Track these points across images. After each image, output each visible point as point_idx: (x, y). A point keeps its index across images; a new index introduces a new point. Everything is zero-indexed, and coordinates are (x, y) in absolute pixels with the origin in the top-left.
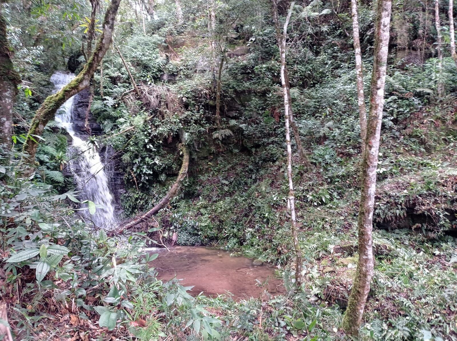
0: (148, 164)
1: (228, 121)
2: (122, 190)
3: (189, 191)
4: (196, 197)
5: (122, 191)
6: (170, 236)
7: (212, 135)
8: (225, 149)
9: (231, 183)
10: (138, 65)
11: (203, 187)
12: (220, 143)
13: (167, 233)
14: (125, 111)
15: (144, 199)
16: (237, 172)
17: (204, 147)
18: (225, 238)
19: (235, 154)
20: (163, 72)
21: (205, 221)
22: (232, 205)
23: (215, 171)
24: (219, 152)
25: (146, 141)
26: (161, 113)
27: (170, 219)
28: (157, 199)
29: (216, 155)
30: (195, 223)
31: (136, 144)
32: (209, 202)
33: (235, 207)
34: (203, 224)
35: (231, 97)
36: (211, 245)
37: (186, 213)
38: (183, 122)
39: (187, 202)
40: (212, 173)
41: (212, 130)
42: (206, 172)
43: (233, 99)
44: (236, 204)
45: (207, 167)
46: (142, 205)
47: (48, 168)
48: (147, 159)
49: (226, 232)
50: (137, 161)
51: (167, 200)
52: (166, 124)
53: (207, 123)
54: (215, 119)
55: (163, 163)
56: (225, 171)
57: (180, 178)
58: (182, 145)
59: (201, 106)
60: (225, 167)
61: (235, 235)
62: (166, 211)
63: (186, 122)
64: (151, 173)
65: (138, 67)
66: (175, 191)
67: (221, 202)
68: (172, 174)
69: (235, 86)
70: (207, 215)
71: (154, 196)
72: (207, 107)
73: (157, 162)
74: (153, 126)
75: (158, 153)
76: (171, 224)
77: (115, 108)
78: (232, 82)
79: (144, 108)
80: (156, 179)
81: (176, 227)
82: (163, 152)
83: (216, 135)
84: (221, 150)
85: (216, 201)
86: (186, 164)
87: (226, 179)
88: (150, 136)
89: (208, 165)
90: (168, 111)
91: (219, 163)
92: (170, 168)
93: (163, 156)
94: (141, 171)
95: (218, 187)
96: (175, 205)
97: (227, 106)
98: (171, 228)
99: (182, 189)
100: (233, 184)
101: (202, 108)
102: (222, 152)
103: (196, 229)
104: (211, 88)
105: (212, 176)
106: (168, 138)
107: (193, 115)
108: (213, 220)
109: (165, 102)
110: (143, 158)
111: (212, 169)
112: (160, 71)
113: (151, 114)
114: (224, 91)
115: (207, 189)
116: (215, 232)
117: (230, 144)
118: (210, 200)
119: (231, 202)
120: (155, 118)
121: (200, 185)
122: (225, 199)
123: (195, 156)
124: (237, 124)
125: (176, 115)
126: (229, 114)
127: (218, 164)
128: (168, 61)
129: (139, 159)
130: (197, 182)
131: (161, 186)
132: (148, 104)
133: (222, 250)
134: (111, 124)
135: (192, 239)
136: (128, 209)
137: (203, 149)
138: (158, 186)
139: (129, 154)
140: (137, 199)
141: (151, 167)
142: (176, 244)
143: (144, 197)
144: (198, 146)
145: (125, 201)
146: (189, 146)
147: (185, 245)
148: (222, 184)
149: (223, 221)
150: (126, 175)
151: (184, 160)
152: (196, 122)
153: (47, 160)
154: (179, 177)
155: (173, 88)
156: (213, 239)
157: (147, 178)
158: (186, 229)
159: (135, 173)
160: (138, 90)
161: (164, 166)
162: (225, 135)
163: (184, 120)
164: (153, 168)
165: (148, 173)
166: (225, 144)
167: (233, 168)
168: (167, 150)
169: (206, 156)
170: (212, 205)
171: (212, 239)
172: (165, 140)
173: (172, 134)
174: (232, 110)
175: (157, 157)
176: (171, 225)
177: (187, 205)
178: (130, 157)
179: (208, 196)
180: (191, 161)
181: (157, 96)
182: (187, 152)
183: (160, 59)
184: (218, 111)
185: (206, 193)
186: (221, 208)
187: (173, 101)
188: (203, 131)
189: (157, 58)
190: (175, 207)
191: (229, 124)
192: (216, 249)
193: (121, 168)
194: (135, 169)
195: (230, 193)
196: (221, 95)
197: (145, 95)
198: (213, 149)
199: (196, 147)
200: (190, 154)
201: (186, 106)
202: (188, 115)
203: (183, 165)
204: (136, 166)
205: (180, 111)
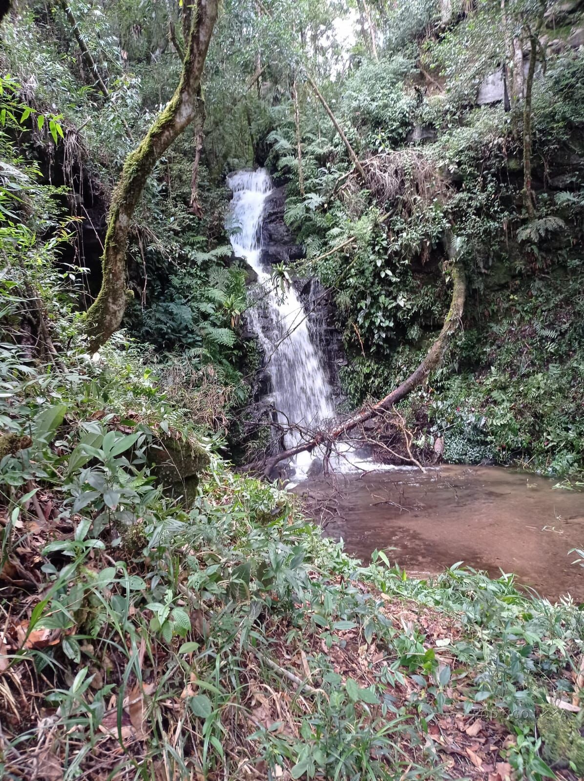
0: (385, 309)
1: (552, 200)
2: (341, 360)
3: (468, 358)
4: (483, 368)
5: (341, 362)
6: (429, 445)
7: (516, 236)
8: (549, 262)
9: (562, 334)
10: (364, 122)
11: (499, 347)
12: (536, 251)
13: (423, 438)
14: (339, 214)
15: (381, 376)
16: (578, 308)
17: (499, 264)
18: (547, 451)
19: (574, 271)
20: (412, 124)
21: (502, 415)
22: (564, 381)
23: (526, 311)
24: (534, 271)
25: (379, 263)
26: (405, 204)
27: (428, 413)
28: (405, 375)
29: (527, 278)
30: (479, 420)
31: (362, 273)
32: (511, 377)
33: (574, 386)
34: (498, 422)
35: (559, 141)
36: (515, 466)
37: (462, 399)
38: (451, 217)
39: (465, 379)
40: (518, 316)
41: (514, 225)
42: (505, 317)
43: (564, 146)
44: (574, 378)
45: (507, 305)
46: (379, 387)
47: (214, 325)
48: (382, 299)
49: (550, 438)
50: (363, 304)
51: (422, 375)
52: (416, 225)
53: (502, 211)
54: (523, 197)
55: (413, 306)
56: (549, 310)
57: (446, 330)
58: (450, 264)
59: (489, 177)
60: (548, 300)
61: (572, 445)
62: (422, 397)
63: (457, 215)
64: (392, 325)
65: (364, 128)
66: (438, 357)
67: (539, 376)
68: (432, 326)
69: (568, 115)
70: (506, 404)
71: (400, 369)
72: (502, 175)
73: (402, 304)
74: (391, 234)
75: (403, 285)
76: (431, 421)
77: (325, 211)
78: (561, 107)
79: (374, 202)
80: (404, 338)
81: (440, 427)
82: (413, 282)
83: (524, 234)
84: (538, 265)
85: (527, 375)
86: (458, 300)
87: (551, 326)
88: (386, 253)
89: (510, 300)
90: (419, 198)
91: (534, 293)
92: (428, 313)
93: (413, 291)
94: (372, 323)
95: (532, 344)
96: (440, 384)
97: (551, 165)
98: (432, 430)
99: (453, 354)
100: (567, 336)
101: (492, 181)
102: (542, 270)
103: (482, 432)
104: (510, 133)
105: (519, 324)
106: (422, 254)
107: (471, 199)
108: (520, 413)
109: (411, 180)
110: (375, 299)
111: (519, 308)
112: (404, 124)
113: (387, 210)
114: (540, 131)
115: (508, 351)
116: (524, 438)
117: (561, 249)
118: (514, 373)
119: (562, 375)
120: (395, 218)
121: (492, 344)
122: (548, 369)
123: (479, 285)
124: (575, 200)
125: (436, 205)
126: (556, 183)
127: (531, 296)
128: (422, 101)
129: (368, 301)
130: (486, 338)
131: (413, 350)
132: (379, 192)
133: (541, 476)
134: (318, 242)
135: (474, 452)
136: (354, 396)
137: (498, 268)
138: (407, 349)
139: (349, 291)
140: (367, 376)
141: (391, 314)
142: (441, 460)
143: (380, 371)
144: (486, 262)
145: (348, 380)
146: (464, 264)
147: (460, 462)
148: (542, 338)
149: (542, 416)
150: (347, 332)
151: (455, 294)
152: (478, 212)
153: (212, 311)
154: (445, 328)
155: (429, 151)
156: (520, 453)
157: (384, 336)
158: (462, 432)
159: (361, 327)
160: (362, 168)
161: (415, 309)
162: (547, 230)
163: (454, 213)
164: (395, 316)
165: (384, 325)
166: (548, 251)
167: (567, 301)
168: (421, 279)
169: (503, 282)
170: (518, 383)
171: (516, 452)
172: (417, 258)
173: (428, 243)
174: (564, 173)
175: (402, 293)
176: (432, 423)
177: (463, 385)
178: (351, 298)
179: (510, 364)
180: (471, 296)
181: (396, 172)
182: (460, 277)
183: (405, 100)
184: (528, 178)
185: (505, 358)
186: (539, 388)
187: (428, 177)
188: (496, 229)
189: (399, 99)
190: (441, 389)
191: (555, 204)
192: (527, 473)
193: (338, 320)
194: (360, 320)
195: (561, 357)
196: (534, 142)
197: (375, 174)
198: (519, 265)
199: (481, 265)
200: (469, 281)
201: (457, 183)
202: (460, 200)
203: (452, 304)
204: (362, 313)
205: (445, 195)
